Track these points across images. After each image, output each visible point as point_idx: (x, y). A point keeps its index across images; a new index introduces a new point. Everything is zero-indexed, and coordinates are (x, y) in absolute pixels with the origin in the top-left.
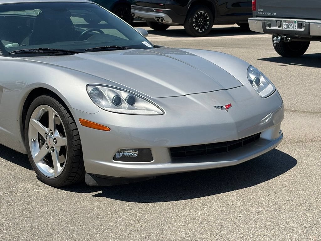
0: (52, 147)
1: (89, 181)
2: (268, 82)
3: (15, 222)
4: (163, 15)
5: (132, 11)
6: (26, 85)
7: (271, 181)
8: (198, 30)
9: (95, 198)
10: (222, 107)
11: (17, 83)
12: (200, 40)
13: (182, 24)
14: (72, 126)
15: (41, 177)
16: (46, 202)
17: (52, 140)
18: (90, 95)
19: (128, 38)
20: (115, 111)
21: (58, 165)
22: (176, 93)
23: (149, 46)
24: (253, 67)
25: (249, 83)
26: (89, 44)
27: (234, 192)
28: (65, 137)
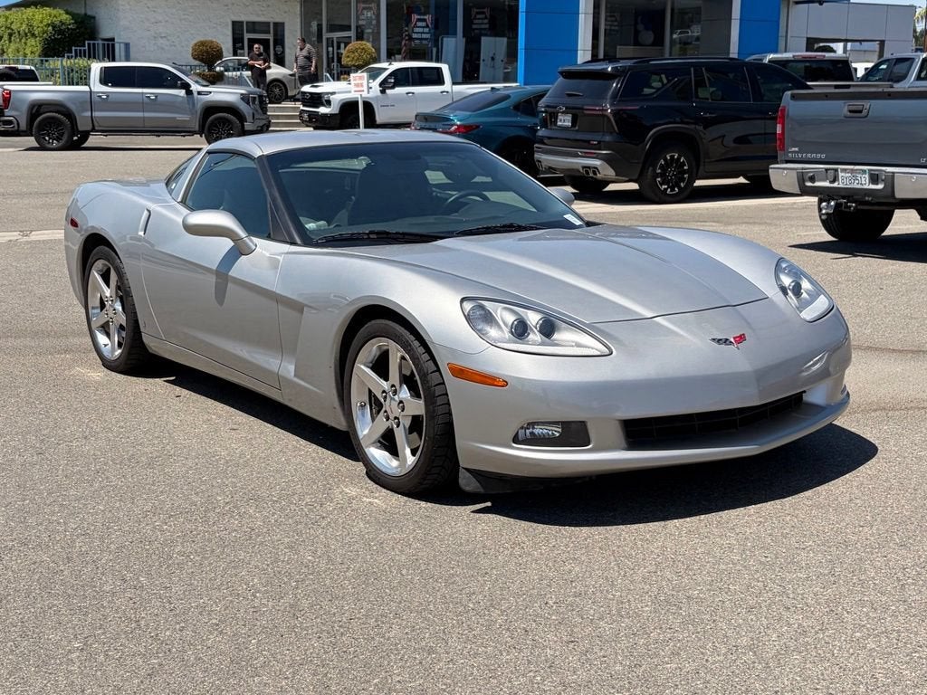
0: (396, 418)
1: (467, 483)
2: (818, 291)
3: (330, 560)
4: (597, 163)
5: (537, 156)
6: (346, 300)
7: (825, 487)
8: (666, 189)
9: (477, 515)
10: (727, 340)
11: (332, 297)
12: (670, 211)
13: (634, 178)
14: (434, 378)
15: (375, 475)
16: (386, 523)
17: (395, 404)
18: (468, 318)
19: (534, 207)
20: (515, 349)
21: (408, 451)
22: (636, 313)
23: (578, 222)
24: (787, 262)
25: (781, 293)
26: (461, 222)
27: (752, 509)
28: (420, 398)
